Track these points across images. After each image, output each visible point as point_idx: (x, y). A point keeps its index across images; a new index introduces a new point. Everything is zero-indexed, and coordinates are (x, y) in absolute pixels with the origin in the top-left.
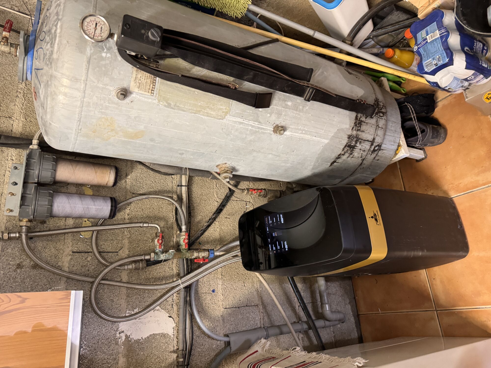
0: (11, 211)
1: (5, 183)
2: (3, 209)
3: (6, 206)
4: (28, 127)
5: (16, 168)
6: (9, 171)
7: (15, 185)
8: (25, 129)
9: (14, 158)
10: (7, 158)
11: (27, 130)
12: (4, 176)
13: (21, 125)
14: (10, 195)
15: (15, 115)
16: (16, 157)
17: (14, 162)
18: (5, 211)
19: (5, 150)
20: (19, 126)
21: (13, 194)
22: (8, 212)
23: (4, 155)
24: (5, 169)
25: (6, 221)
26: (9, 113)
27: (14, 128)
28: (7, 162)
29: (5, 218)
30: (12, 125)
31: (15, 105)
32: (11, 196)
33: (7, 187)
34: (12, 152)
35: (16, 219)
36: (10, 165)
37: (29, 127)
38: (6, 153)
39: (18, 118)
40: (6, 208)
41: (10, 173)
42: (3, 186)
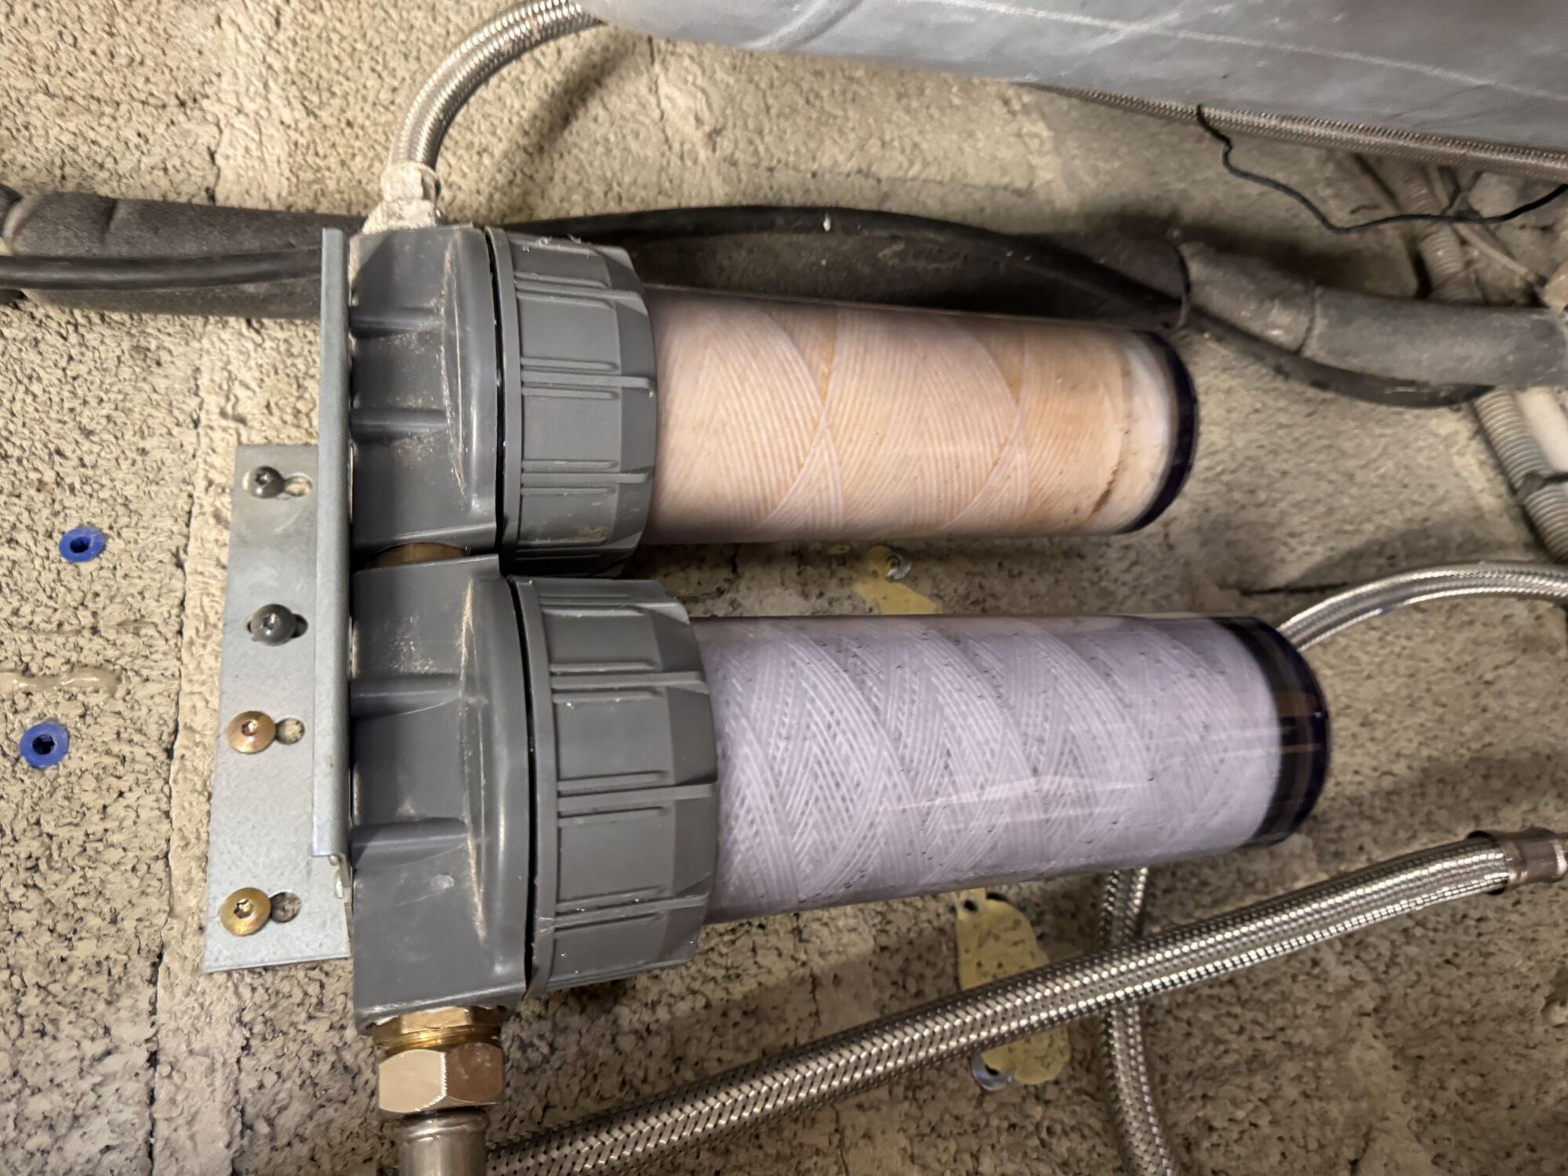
0: (277, 908)
1: (188, 633)
2: (192, 902)
3: (214, 870)
4: (333, 162)
5: (274, 482)
6: (218, 517)
7: (278, 639)
8: (309, 176)
9: (249, 406)
10: (193, 402)
11: (331, 185)
12: (180, 565)
13: (277, 149)
14: (246, 743)
15: (226, 82)
16: (262, 398)
17: (257, 439)
18: (215, 927)
19: (168, 342)
20: (262, 160)
21: (275, 732)
22: (243, 925)
23: (162, 384)
24: (182, 503)
25: (239, 1036)
26: (180, 75)
27: (228, 173)
28: (188, 437)
29: (223, 1008)
30: (212, 155)
31: (218, 21)
32: (257, 750)
33: (209, 662)
34: (232, 354)
35: (334, 987)
36: (217, 460)
37: (343, 163)
38: (178, 369)
39: (249, 107)
40: (220, 893)
41: (226, 536)
42: (172, 665)
